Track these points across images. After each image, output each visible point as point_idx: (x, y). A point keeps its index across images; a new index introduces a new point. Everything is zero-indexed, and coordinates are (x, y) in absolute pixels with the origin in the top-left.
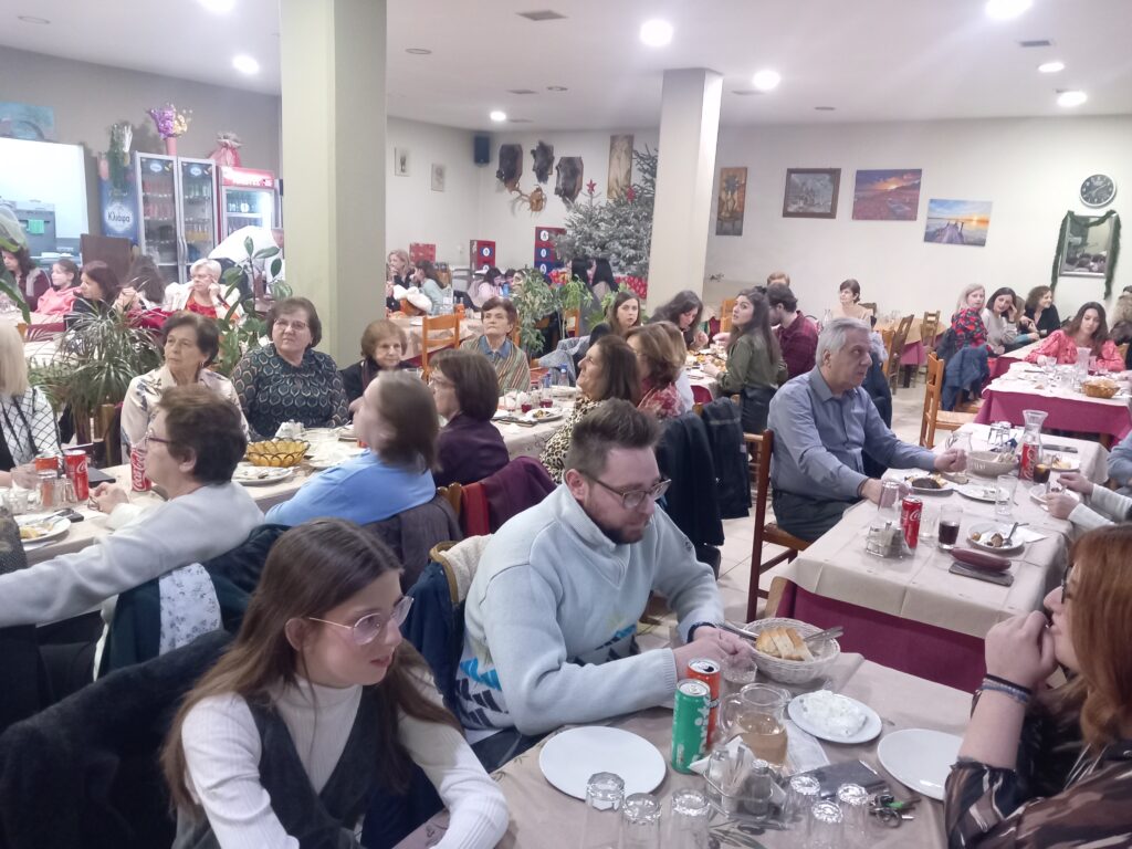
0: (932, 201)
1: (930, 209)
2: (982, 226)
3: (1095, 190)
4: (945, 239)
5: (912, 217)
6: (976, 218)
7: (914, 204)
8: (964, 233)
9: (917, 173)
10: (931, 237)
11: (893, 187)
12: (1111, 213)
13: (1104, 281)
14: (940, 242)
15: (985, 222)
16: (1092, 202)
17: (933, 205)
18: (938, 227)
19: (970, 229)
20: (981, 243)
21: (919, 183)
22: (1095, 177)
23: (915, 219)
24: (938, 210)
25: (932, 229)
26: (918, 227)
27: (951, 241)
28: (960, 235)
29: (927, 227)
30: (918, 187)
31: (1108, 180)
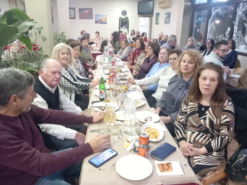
0: (95, 15)
1: (95, 17)
2: (106, 20)
3: (124, 13)
4: (99, 22)
5: (92, 18)
6: (104, 18)
7: (92, 16)
8: (103, 21)
9: (92, 9)
10: (96, 22)
11: (87, 12)
12: (127, 17)
13: (127, 30)
14: (98, 23)
15: (106, 19)
16: (124, 15)
17: (96, 16)
18: (97, 20)
19: (104, 20)
20: (106, 23)
21: (92, 11)
22: (123, 10)
23: (93, 19)
24: (97, 17)
25: (96, 21)
26: (93, 21)
27: (100, 23)
28: (102, 22)
29: (95, 20)
30: (92, 12)
31: (126, 11)
